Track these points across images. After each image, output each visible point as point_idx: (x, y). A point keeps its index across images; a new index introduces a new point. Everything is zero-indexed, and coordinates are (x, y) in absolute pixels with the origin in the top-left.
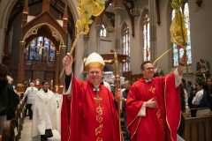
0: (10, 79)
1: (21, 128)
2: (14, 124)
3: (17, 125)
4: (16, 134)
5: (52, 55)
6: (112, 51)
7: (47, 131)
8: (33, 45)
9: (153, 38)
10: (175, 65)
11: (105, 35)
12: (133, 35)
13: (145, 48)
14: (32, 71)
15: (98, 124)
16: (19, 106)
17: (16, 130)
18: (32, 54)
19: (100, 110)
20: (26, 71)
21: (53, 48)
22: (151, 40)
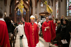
0: (12, 21)
1: (16, 37)
2: (14, 35)
3: (15, 36)
4: (15, 38)
5: (25, 13)
6: (45, 11)
7: (22, 35)
8: (18, 10)
9: (59, 7)
10: (67, 16)
11: (42, 6)
12: (52, 6)
13: (56, 10)
14: (19, 19)
15: (33, 32)
16: (15, 30)
17: (14, 37)
18: (18, 13)
19: (33, 29)
20: (17, 19)
21: (25, 11)
22: (58, 7)
